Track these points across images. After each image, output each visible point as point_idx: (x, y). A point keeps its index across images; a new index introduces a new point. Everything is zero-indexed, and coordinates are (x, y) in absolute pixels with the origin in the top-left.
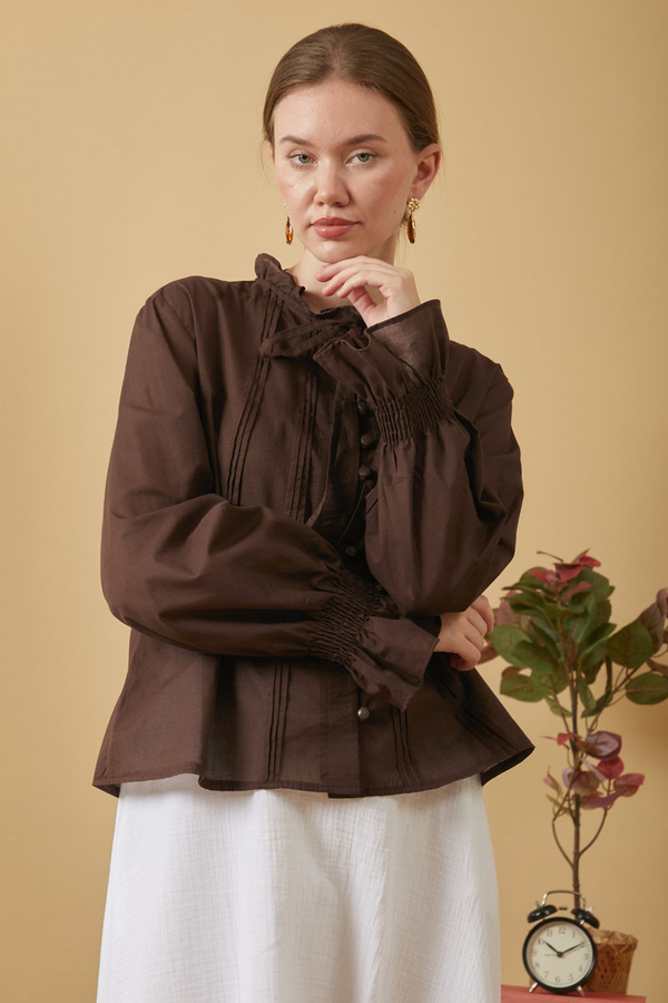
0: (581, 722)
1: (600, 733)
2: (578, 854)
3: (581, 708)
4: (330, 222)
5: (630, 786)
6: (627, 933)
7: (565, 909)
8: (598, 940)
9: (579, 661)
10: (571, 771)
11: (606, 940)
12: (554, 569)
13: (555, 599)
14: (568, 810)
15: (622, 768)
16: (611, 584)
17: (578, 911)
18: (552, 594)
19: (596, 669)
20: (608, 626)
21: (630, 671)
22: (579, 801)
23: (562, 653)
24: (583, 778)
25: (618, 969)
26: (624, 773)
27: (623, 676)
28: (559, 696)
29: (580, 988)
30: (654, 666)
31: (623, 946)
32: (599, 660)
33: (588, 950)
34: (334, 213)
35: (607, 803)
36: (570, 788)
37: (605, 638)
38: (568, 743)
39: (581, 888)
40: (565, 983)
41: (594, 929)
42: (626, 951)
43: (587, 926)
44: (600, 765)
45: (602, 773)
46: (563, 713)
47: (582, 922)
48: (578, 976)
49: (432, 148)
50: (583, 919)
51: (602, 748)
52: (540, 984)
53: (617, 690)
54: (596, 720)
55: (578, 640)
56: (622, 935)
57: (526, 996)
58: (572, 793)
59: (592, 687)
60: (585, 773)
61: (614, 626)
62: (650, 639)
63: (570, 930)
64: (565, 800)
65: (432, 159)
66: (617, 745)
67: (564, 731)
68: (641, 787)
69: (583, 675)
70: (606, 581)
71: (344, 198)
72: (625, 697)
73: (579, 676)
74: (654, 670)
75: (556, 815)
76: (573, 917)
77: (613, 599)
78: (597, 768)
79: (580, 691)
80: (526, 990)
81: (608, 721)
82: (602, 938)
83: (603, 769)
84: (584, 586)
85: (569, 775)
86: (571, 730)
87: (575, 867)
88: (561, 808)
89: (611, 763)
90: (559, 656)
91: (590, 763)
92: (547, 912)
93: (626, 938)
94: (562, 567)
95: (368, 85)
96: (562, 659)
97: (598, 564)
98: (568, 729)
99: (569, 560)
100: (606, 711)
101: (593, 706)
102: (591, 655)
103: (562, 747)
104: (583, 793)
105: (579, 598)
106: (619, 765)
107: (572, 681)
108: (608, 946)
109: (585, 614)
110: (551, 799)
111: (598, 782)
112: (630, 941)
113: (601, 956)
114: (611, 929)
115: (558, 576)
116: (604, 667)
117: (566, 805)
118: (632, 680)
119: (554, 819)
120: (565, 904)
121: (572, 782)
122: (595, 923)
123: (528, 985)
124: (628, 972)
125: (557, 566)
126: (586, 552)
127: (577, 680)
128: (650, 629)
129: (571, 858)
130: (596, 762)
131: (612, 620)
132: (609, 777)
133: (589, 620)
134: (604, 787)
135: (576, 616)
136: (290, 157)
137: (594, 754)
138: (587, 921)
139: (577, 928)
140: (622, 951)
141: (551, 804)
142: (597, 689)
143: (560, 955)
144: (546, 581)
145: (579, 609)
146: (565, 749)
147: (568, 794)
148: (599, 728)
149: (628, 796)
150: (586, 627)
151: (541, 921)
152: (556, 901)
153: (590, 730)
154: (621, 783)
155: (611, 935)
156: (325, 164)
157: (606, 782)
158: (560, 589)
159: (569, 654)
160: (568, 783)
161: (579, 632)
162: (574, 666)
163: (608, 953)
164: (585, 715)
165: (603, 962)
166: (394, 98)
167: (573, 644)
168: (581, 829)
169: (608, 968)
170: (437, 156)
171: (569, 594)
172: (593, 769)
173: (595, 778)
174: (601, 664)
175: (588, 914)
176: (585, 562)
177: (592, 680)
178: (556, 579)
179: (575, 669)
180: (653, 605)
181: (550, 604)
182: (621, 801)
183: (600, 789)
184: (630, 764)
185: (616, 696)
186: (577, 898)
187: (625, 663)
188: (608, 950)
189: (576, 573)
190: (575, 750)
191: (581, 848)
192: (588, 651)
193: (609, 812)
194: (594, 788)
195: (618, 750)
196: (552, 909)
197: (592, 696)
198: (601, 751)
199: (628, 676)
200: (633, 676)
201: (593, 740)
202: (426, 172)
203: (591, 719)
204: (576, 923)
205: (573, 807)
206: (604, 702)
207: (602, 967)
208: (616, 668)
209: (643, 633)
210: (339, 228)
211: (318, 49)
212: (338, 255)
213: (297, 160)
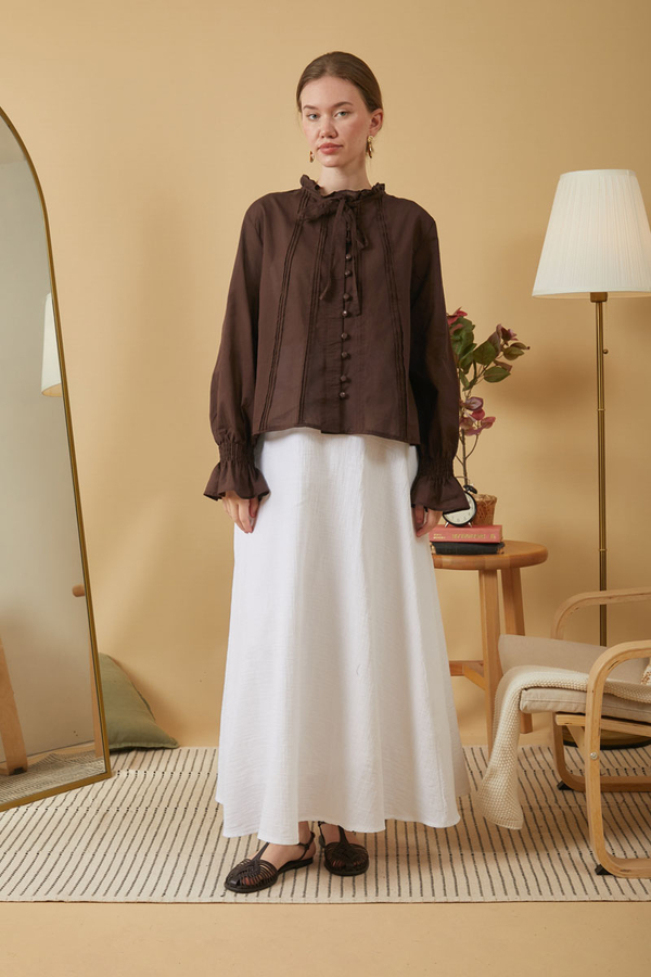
1: (472, 398)
2: (465, 459)
4: (327, 146)
5: (489, 423)
6: (492, 494)
8: (477, 500)
11: (481, 499)
15: (484, 415)
16: (473, 324)
17: (466, 486)
19: (469, 366)
20: (473, 345)
21: (485, 366)
24: (465, 420)
25: (488, 513)
26: (485, 417)
27: (482, 369)
29: (469, 524)
30: (497, 363)
31: (490, 501)
32: (470, 362)
33: (472, 505)
34: (327, 140)
35: (477, 432)
37: (472, 351)
39: (468, 475)
40: (462, 522)
41: (475, 494)
42: (492, 504)
43: (471, 493)
45: (474, 417)
47: (469, 491)
48: (468, 518)
49: (379, 111)
51: (474, 405)
52: (450, 523)
53: (479, 376)
54: (470, 391)
55: (458, 353)
56: (489, 496)
57: (443, 529)
59: (467, 376)
60: (466, 417)
61: (476, 344)
62: (494, 349)
65: (379, 117)
66: (481, 404)
68: (494, 424)
69: (462, 370)
70: (470, 322)
71: (333, 134)
72: (484, 380)
74: (497, 365)
77: (474, 331)
78: (472, 415)
81: (476, 392)
82: (479, 499)
83: (474, 415)
84: (460, 326)
87: (464, 464)
89: (479, 412)
91: (468, 413)
93: (491, 497)
95: (344, 78)
97: (466, 315)
99: (452, 313)
100: (474, 387)
101: (468, 385)
102: (465, 360)
104: (465, 428)
105: (458, 332)
106: (483, 413)
108: (482, 502)
109: (461, 340)
111: (473, 422)
112: (494, 499)
113: (479, 507)
114: (484, 494)
116: (472, 365)
118: (487, 371)
122: (475, 491)
123: (444, 524)
124: (493, 514)
126: (460, 309)
128: (494, 345)
129: (462, 460)
130: (471, 412)
131: (475, 342)
132: (478, 419)
133: (463, 343)
134: (476, 424)
135: (457, 341)
136: (308, 116)
137: (470, 408)
138: (471, 491)
140: (489, 504)
142: (470, 377)
145: (458, 338)
148: (472, 395)
149: (488, 428)
150: (462, 346)
153: (467, 397)
154: (484, 422)
155: (484, 497)
156: (324, 117)
157: (476, 422)
161: (459, 348)
164: (465, 389)
165: (480, 510)
166: (357, 84)
168: (466, 446)
169: (483, 513)
170: (381, 114)
172: (470, 415)
173: (471, 420)
175: (472, 487)
176: (462, 313)
177: (467, 372)
180: (495, 333)
182: (484, 430)
183: (474, 426)
184: (488, 414)
185: (479, 380)
186: (466, 480)
187: (482, 363)
188: (482, 504)
189: (456, 319)
191: (466, 456)
192: (464, 357)
193: (479, 436)
194: (471, 425)
195: (482, 406)
197: (467, 380)
198: (473, 407)
199: (485, 369)
200: (487, 369)
201: (469, 401)
202: (376, 123)
203: (468, 391)
206: (474, 382)
207: (479, 513)
208: (479, 365)
209: (491, 347)
210: (332, 149)
211: (320, 63)
212: (333, 163)
213: (311, 117)
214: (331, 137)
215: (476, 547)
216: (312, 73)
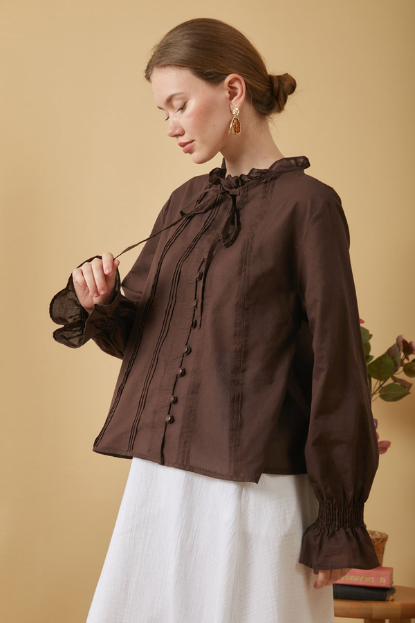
5: (383, 448)
6: (382, 532)
16: (370, 333)
20: (369, 357)
21: (382, 383)
27: (378, 385)
30: (395, 380)
31: (380, 539)
42: (381, 542)
53: (374, 393)
56: (379, 533)
61: (372, 357)
62: (393, 364)
68: (389, 449)
70: (367, 331)
71: (179, 131)
72: (379, 398)
74: (395, 381)
77: (371, 342)
93: (381, 534)
97: (363, 322)
112: (384, 536)
114: (373, 530)
118: (383, 388)
124: (383, 553)
128: (392, 358)
131: (371, 354)
140: (379, 542)
155: (373, 533)
180: (394, 345)
184: (381, 437)
185: (374, 397)
187: (379, 378)
199: (381, 386)
200: (383, 386)
208: (374, 381)
209: (389, 361)
210: (188, 146)
214: (179, 135)
215: (363, 591)
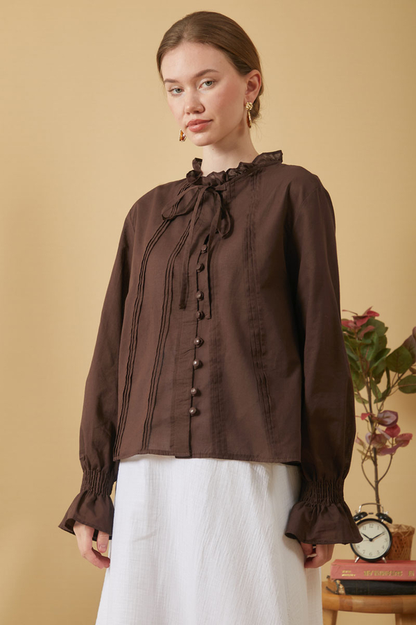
0: (374, 406)
1: (385, 412)
2: (377, 482)
3: (373, 398)
4: (195, 123)
5: (405, 441)
6: (409, 525)
7: (372, 514)
8: (392, 530)
9: (371, 371)
10: (370, 434)
11: (397, 530)
12: (352, 319)
13: (354, 337)
14: (370, 457)
15: (399, 431)
16: (386, 326)
17: (379, 514)
18: (353, 334)
19: (381, 375)
20: (385, 350)
21: (400, 375)
22: (376, 451)
23: (361, 367)
24: (377, 438)
25: (405, 546)
26: (401, 433)
27: (397, 378)
28: (361, 392)
29: (384, 558)
30: (412, 370)
31: (406, 533)
32: (382, 369)
33: (387, 536)
34: (194, 117)
35: (392, 451)
36: (370, 444)
37: (384, 357)
38: (367, 418)
39: (380, 501)
40: (375, 556)
41: (390, 524)
42: (409, 535)
43: (385, 522)
44: (387, 430)
45: (388, 434)
46: (363, 402)
47: (382, 521)
48: (382, 552)
49: (255, 72)
50: (383, 519)
51: (387, 420)
52: (361, 557)
53: (393, 386)
54: (382, 404)
55: (369, 359)
56: (406, 526)
57: (353, 565)
58: (372, 447)
59: (379, 385)
60: (378, 435)
61: (389, 350)
62: (410, 356)
63: (376, 526)
64: (368, 451)
65: (256, 79)
66: (395, 418)
67: (365, 412)
68: (411, 441)
69: (374, 379)
70: (383, 324)
72: (398, 390)
73: (371, 380)
74: (414, 373)
75: (364, 460)
76: (377, 518)
77: (387, 334)
78: (385, 432)
79: (372, 388)
80: (352, 561)
81: (389, 404)
82: (394, 528)
83: (388, 432)
84: (370, 328)
85: (369, 437)
86: (369, 411)
87: (376, 489)
88: (366, 456)
89: (393, 428)
90: (359, 369)
91: (381, 429)
92: (362, 516)
93: (408, 528)
94: (357, 318)
95: (204, 43)
96: (361, 370)
97: (378, 315)
98: (367, 411)
99: (361, 314)
100: (388, 398)
101: (380, 396)
102: (377, 367)
103: (364, 421)
104: (378, 447)
105: (368, 335)
106: (397, 429)
107: (367, 382)
108: (398, 533)
109: (372, 344)
110: (360, 451)
111: (386, 439)
112: (411, 529)
113: (394, 539)
114: (399, 524)
115: (355, 323)
116: (385, 374)
117: (369, 454)
118: (402, 380)
119: (362, 463)
120: (372, 511)
121: (371, 441)
122: (390, 521)
123: (354, 559)
124: (410, 547)
125: (354, 318)
126: (370, 308)
127: (370, 382)
128: (410, 350)
129: (374, 485)
130: (384, 428)
131: (388, 346)
132: (392, 436)
133: (375, 347)
134: (390, 443)
135: (367, 345)
136: (171, 91)
137: (382, 423)
138: (385, 520)
139: (379, 524)
140: (406, 535)
141: (360, 454)
142: (382, 387)
143: (371, 540)
144: (349, 327)
145: (369, 341)
146: (366, 422)
147: (369, 448)
148: (385, 408)
149: (404, 446)
150: (373, 351)
151: (359, 521)
152: (367, 509)
153: (380, 410)
154: (399, 439)
155: (399, 527)
156: (188, 90)
157: (391, 439)
158: (357, 331)
159: (365, 367)
160: (369, 441)
161: (369, 354)
162: (368, 374)
163: (398, 537)
164: (376, 402)
165: (396, 542)
166: (220, 47)
167: (367, 361)
168: (378, 467)
169: (399, 546)
170: (259, 76)
171: (362, 333)
172: (383, 432)
173: (384, 437)
174: (383, 372)
175: (385, 515)
176: (370, 314)
177: (379, 382)
178: (354, 325)
179: (369, 376)
180: (411, 336)
181: (352, 340)
182: (400, 450)
183: (388, 444)
184: (404, 428)
185: (393, 390)
186: (379, 507)
187: (397, 370)
188: (398, 535)
189: (365, 321)
190: (372, 422)
191: (379, 479)
192: (376, 365)
193: (393, 456)
194: (384, 444)
195: (396, 421)
196: (365, 514)
197: (379, 391)
198: (387, 422)
199: (399, 378)
200: (402, 378)
201: (381, 416)
202: (254, 87)
203: (380, 404)
204: (379, 521)
205: (373, 455)
206: (387, 393)
207: (396, 546)
208: (392, 374)
209: (406, 352)
210: (202, 126)
211: (177, 29)
212: (205, 141)
213: (175, 92)
214: (197, 112)
215: (393, 585)
216: (170, 41)
